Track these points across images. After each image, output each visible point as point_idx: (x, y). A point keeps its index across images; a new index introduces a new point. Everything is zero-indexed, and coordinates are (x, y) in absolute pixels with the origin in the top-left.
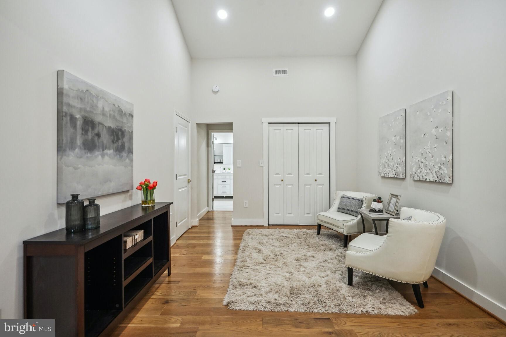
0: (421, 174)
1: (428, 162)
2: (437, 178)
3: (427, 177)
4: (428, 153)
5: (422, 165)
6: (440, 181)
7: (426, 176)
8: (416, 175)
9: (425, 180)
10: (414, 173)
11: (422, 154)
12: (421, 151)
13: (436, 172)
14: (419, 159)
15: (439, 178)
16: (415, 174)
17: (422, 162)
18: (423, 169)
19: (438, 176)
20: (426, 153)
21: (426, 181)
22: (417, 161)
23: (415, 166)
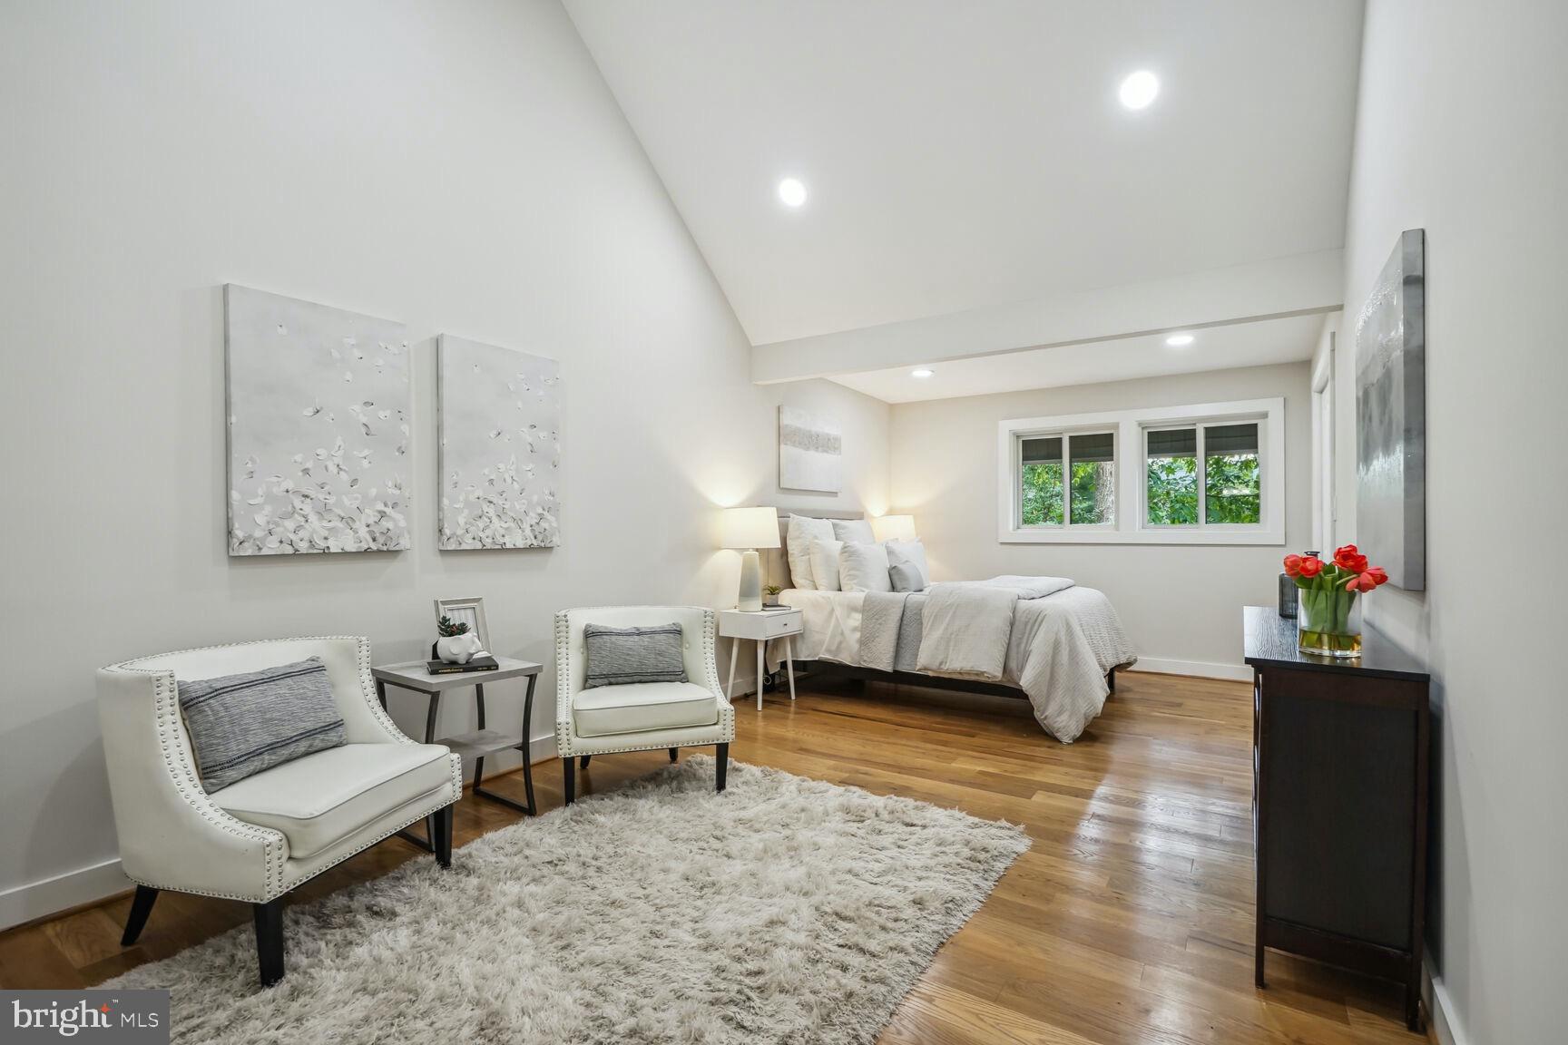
0: (488, 532)
1: (509, 503)
2: (535, 538)
3: (507, 540)
4: (509, 480)
5: (491, 511)
6: (543, 545)
7: (503, 536)
8: (470, 536)
9: (500, 547)
10: (460, 532)
11: (491, 481)
12: (486, 473)
13: (531, 526)
14: (479, 493)
15: (540, 537)
16: (463, 535)
17: (491, 502)
18: (495, 520)
19: (537, 533)
20: (505, 480)
21: (503, 550)
22: (472, 498)
23: (466, 511)
